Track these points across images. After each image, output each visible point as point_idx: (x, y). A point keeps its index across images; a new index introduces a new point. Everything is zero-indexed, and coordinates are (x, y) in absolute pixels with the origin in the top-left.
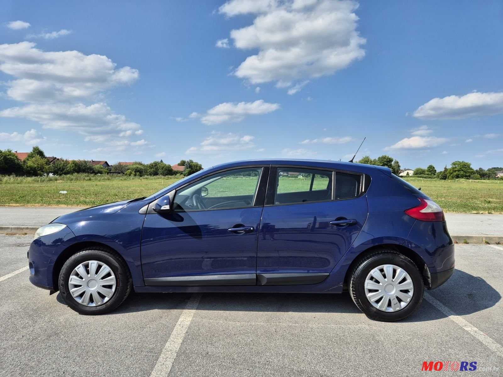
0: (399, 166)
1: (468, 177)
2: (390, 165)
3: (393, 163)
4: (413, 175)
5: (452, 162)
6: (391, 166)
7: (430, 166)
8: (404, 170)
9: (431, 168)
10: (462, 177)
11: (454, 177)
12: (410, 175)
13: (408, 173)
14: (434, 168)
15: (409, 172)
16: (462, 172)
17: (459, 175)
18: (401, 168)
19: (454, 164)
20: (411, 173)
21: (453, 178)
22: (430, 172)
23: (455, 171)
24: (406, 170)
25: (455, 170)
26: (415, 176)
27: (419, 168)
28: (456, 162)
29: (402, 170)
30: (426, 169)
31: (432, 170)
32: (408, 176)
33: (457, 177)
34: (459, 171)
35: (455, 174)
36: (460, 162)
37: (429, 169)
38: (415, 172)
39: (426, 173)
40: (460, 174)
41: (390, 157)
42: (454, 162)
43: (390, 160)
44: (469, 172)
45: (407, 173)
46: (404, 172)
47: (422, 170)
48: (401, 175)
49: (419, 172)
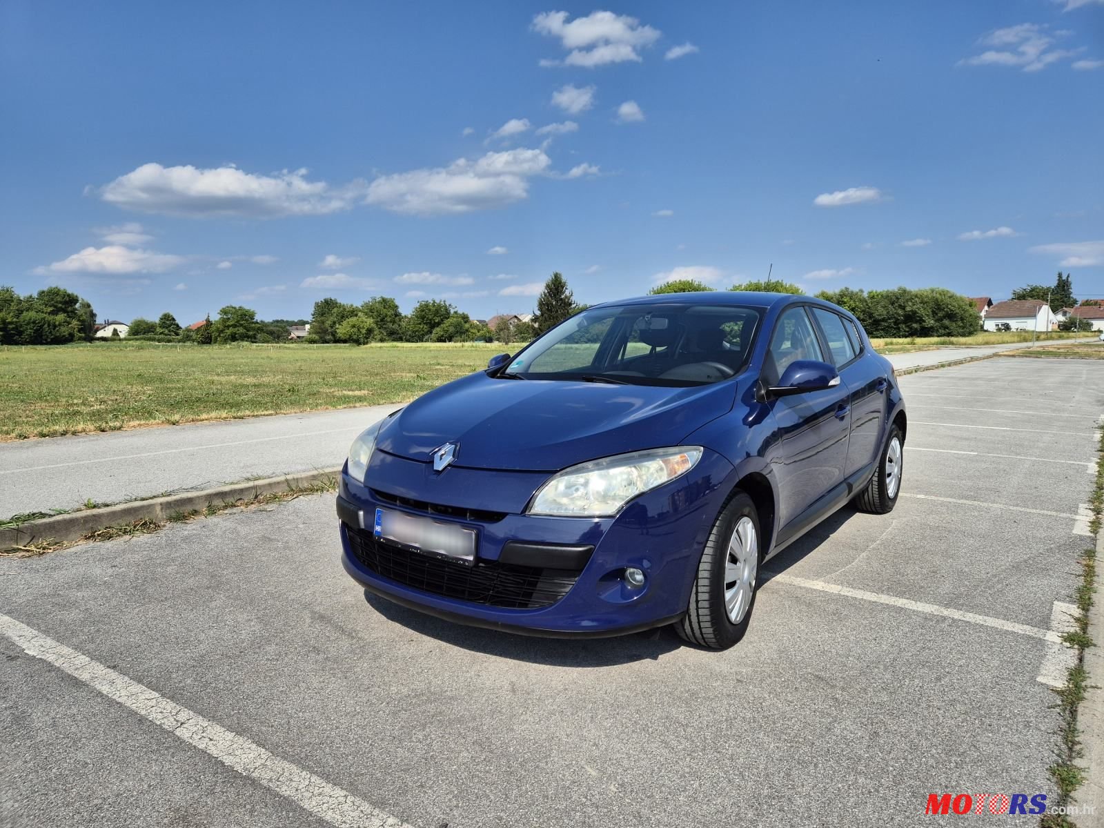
0: (93, 315)
1: (253, 339)
2: (72, 312)
3: (77, 306)
4: (129, 335)
5: (221, 309)
6: (75, 314)
7: (165, 315)
8: (104, 323)
9: (168, 320)
10: (244, 337)
11: (227, 339)
12: (122, 336)
13: (115, 330)
14: (174, 319)
15: (119, 327)
16: (241, 330)
17: (236, 334)
18: (99, 320)
19: (224, 312)
20: (123, 331)
21: (225, 341)
22: (167, 328)
23: (228, 327)
24: (109, 324)
25: (228, 323)
26: (132, 337)
27: (139, 318)
28: (228, 307)
29: (102, 325)
30: (157, 321)
31: (168, 323)
32: (115, 337)
33: (234, 338)
34: (234, 326)
35: (229, 332)
36: (235, 308)
37: (163, 321)
38: (131, 328)
39: (159, 330)
40: (238, 332)
41: (70, 291)
42: (223, 309)
43: (72, 300)
44: (253, 329)
45: (112, 330)
46: (106, 329)
47: (147, 324)
48: (100, 334)
49: (142, 328)
